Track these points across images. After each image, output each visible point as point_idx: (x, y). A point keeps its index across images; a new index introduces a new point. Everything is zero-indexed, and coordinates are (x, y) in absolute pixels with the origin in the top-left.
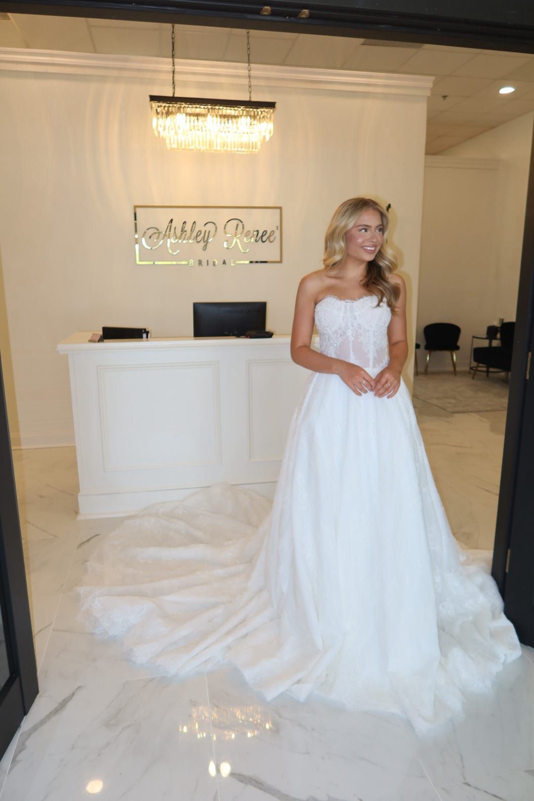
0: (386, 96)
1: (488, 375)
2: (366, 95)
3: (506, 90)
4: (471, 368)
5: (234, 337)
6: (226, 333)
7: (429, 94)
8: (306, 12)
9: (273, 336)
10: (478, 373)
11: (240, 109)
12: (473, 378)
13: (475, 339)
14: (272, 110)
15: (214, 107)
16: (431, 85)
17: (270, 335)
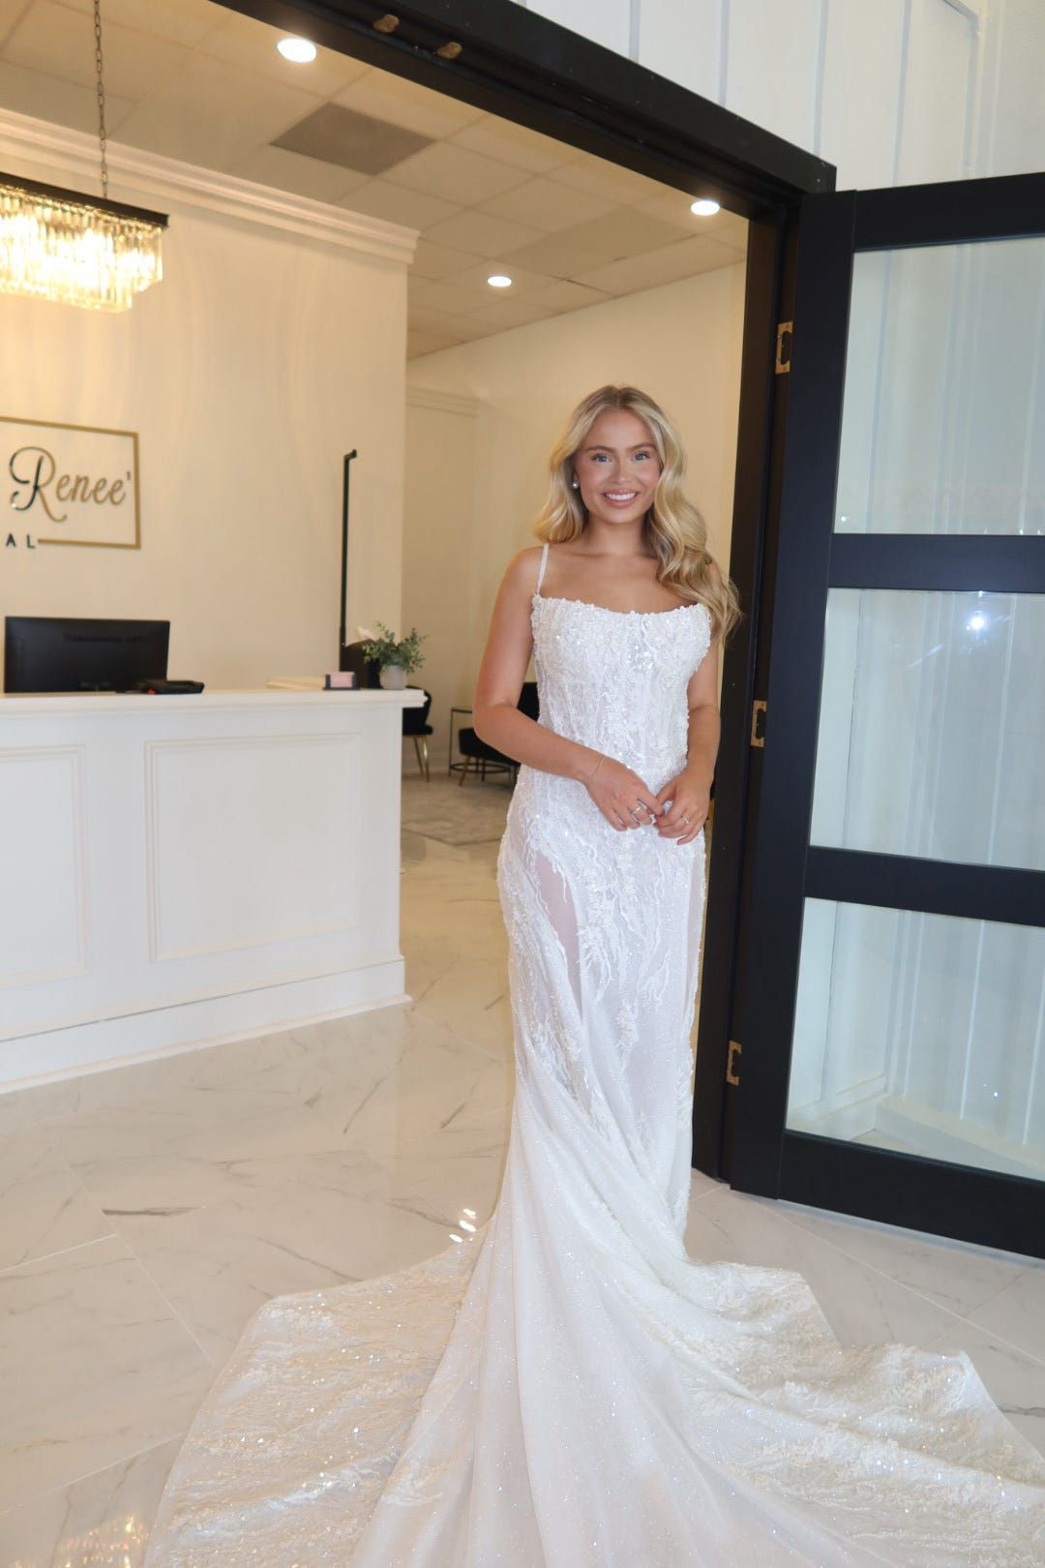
0: (334, 249)
1: (483, 778)
2: (300, 240)
3: (500, 282)
4: (452, 767)
5: (113, 693)
6: (84, 685)
7: (409, 259)
8: (454, 49)
9: (204, 691)
10: (468, 775)
11: (92, 214)
12: (461, 784)
13: (455, 714)
14: (159, 230)
15: (32, 198)
16: (413, 244)
17: (193, 688)
